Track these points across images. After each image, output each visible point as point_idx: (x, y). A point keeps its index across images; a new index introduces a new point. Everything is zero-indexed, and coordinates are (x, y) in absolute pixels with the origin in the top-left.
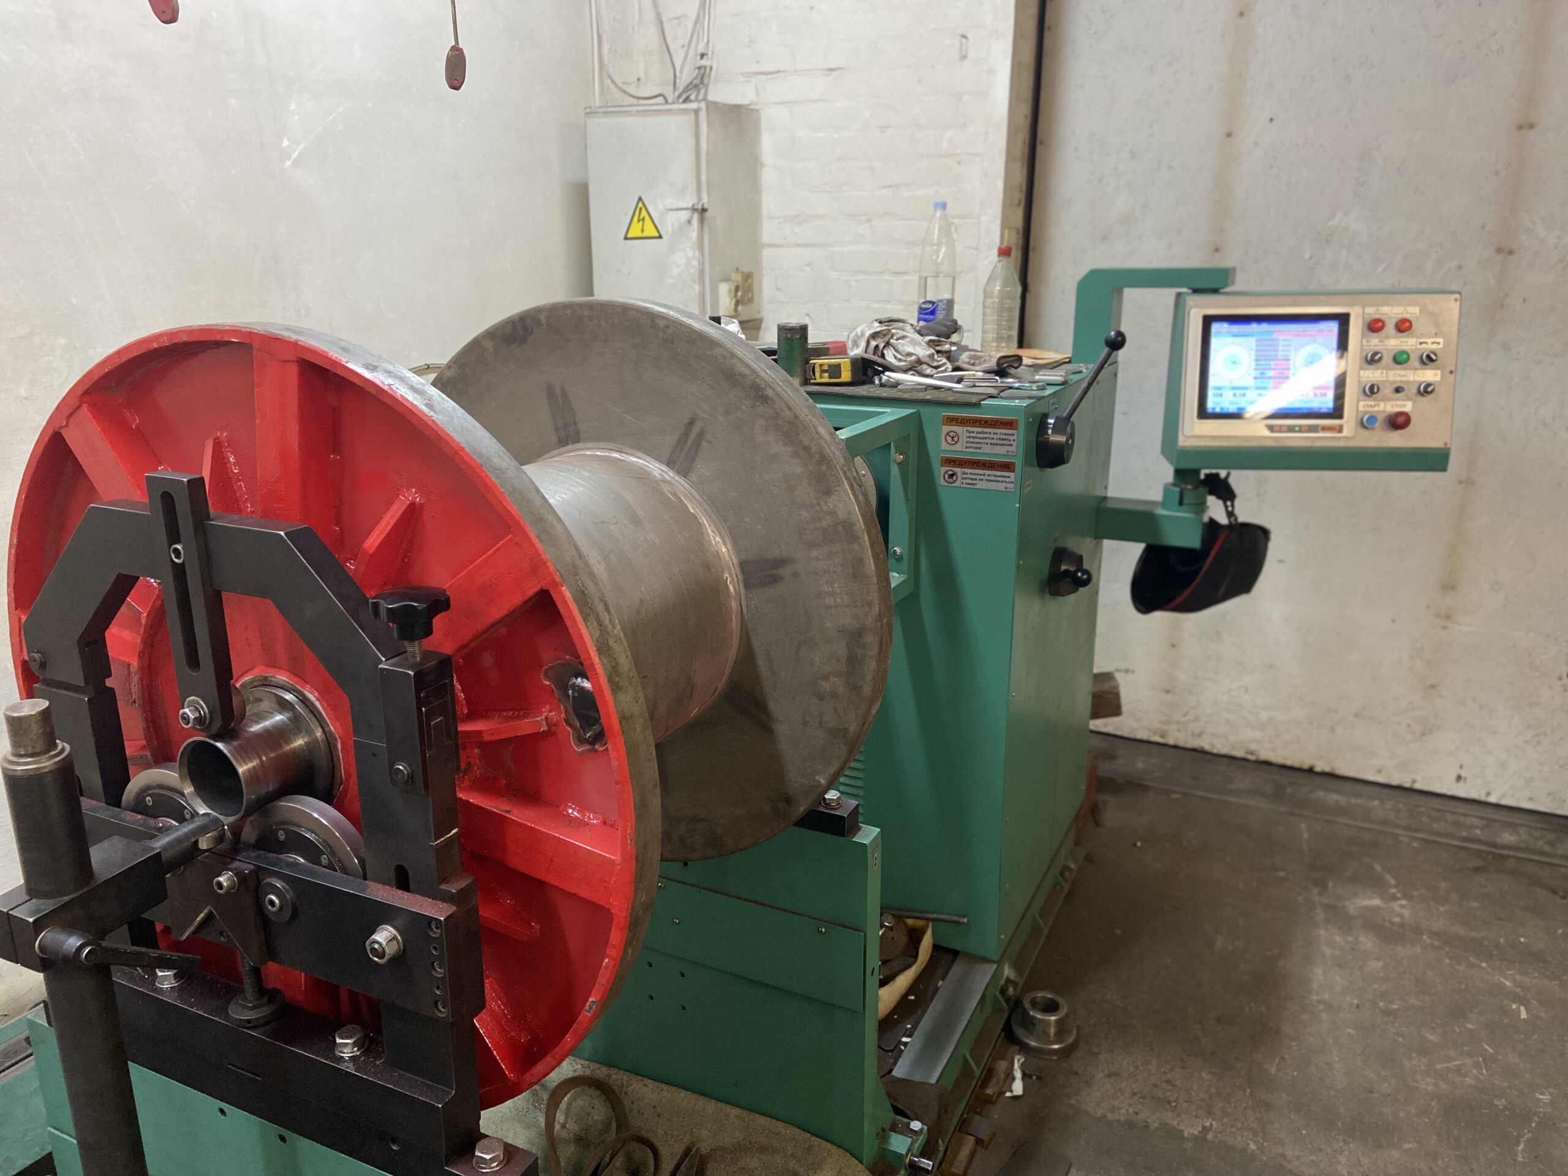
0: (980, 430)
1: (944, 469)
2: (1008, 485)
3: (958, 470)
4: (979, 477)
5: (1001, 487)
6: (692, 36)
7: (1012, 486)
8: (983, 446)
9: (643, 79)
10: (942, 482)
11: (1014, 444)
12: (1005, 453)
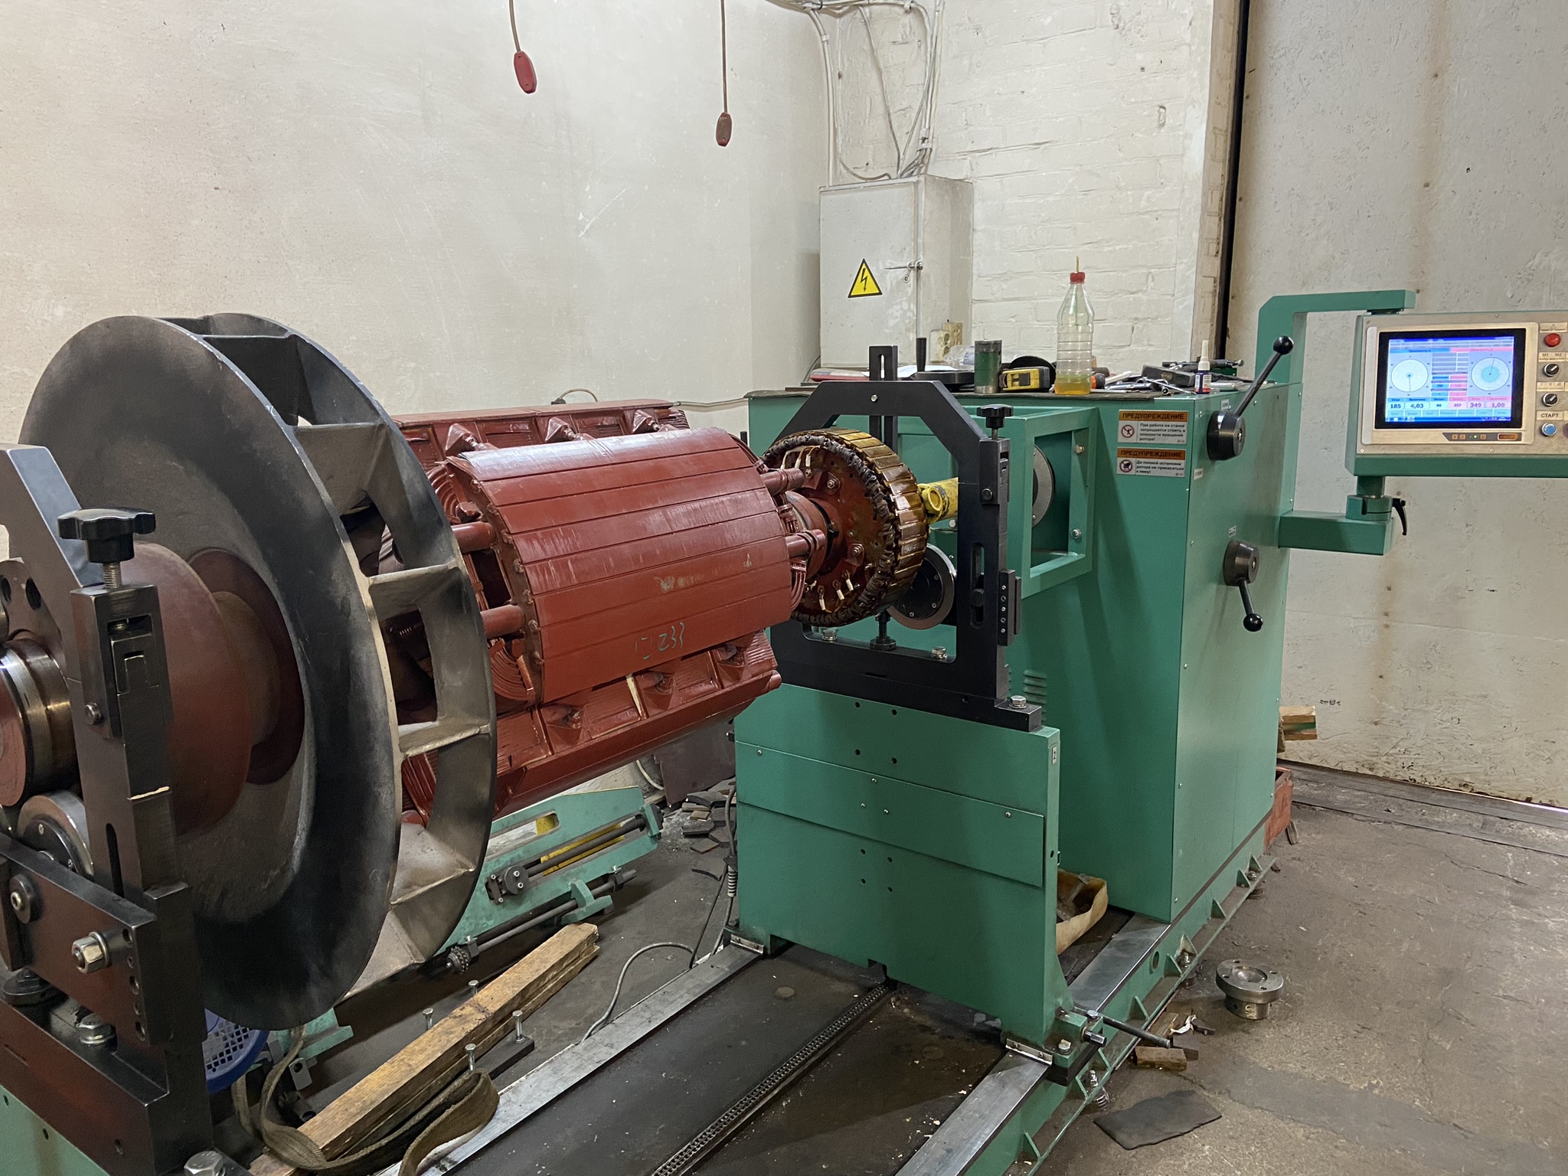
0: (1153, 423)
1: (1120, 460)
2: (1179, 472)
3: (1133, 460)
4: (1152, 465)
5: (1172, 473)
6: (915, 123)
7: (1182, 472)
8: (1156, 437)
9: (871, 163)
10: (1119, 472)
11: (1185, 434)
12: (1176, 442)
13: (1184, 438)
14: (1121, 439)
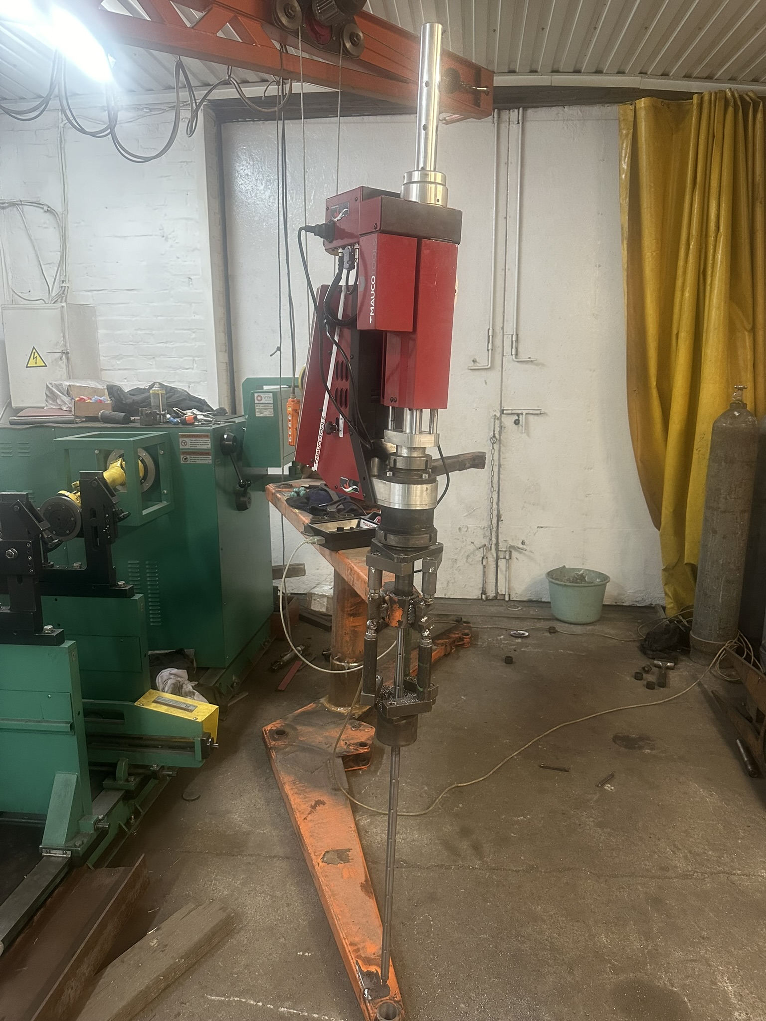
0: (195, 439)
1: (182, 456)
2: (210, 461)
3: (188, 456)
4: (197, 459)
5: (206, 462)
6: (57, 272)
7: (211, 461)
8: (198, 446)
9: (31, 291)
10: (182, 462)
11: (210, 444)
12: (206, 448)
13: (210, 446)
14: (181, 447)
